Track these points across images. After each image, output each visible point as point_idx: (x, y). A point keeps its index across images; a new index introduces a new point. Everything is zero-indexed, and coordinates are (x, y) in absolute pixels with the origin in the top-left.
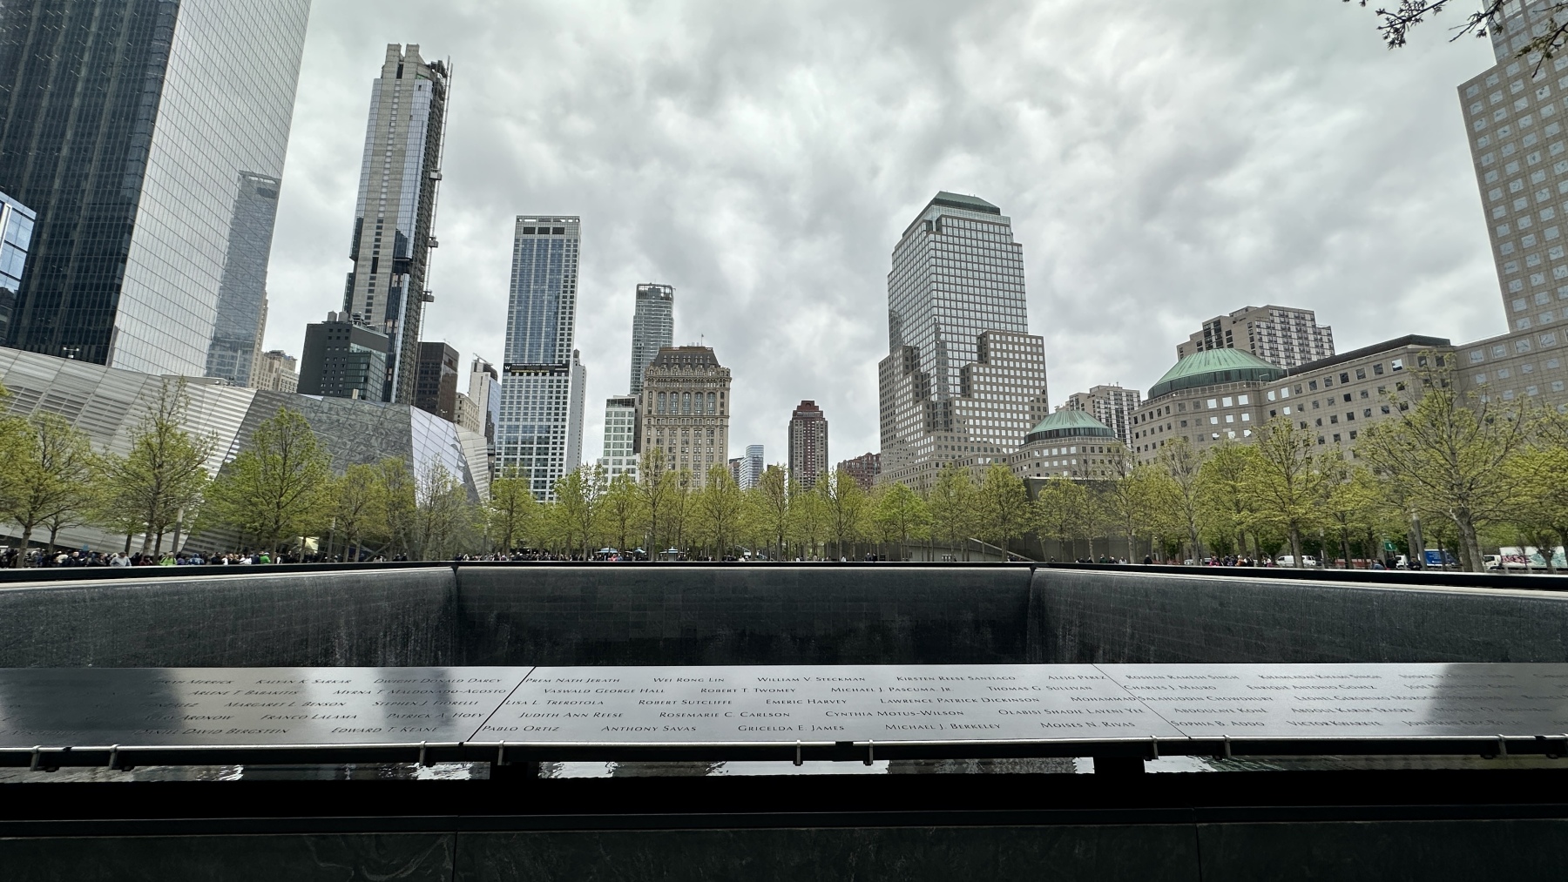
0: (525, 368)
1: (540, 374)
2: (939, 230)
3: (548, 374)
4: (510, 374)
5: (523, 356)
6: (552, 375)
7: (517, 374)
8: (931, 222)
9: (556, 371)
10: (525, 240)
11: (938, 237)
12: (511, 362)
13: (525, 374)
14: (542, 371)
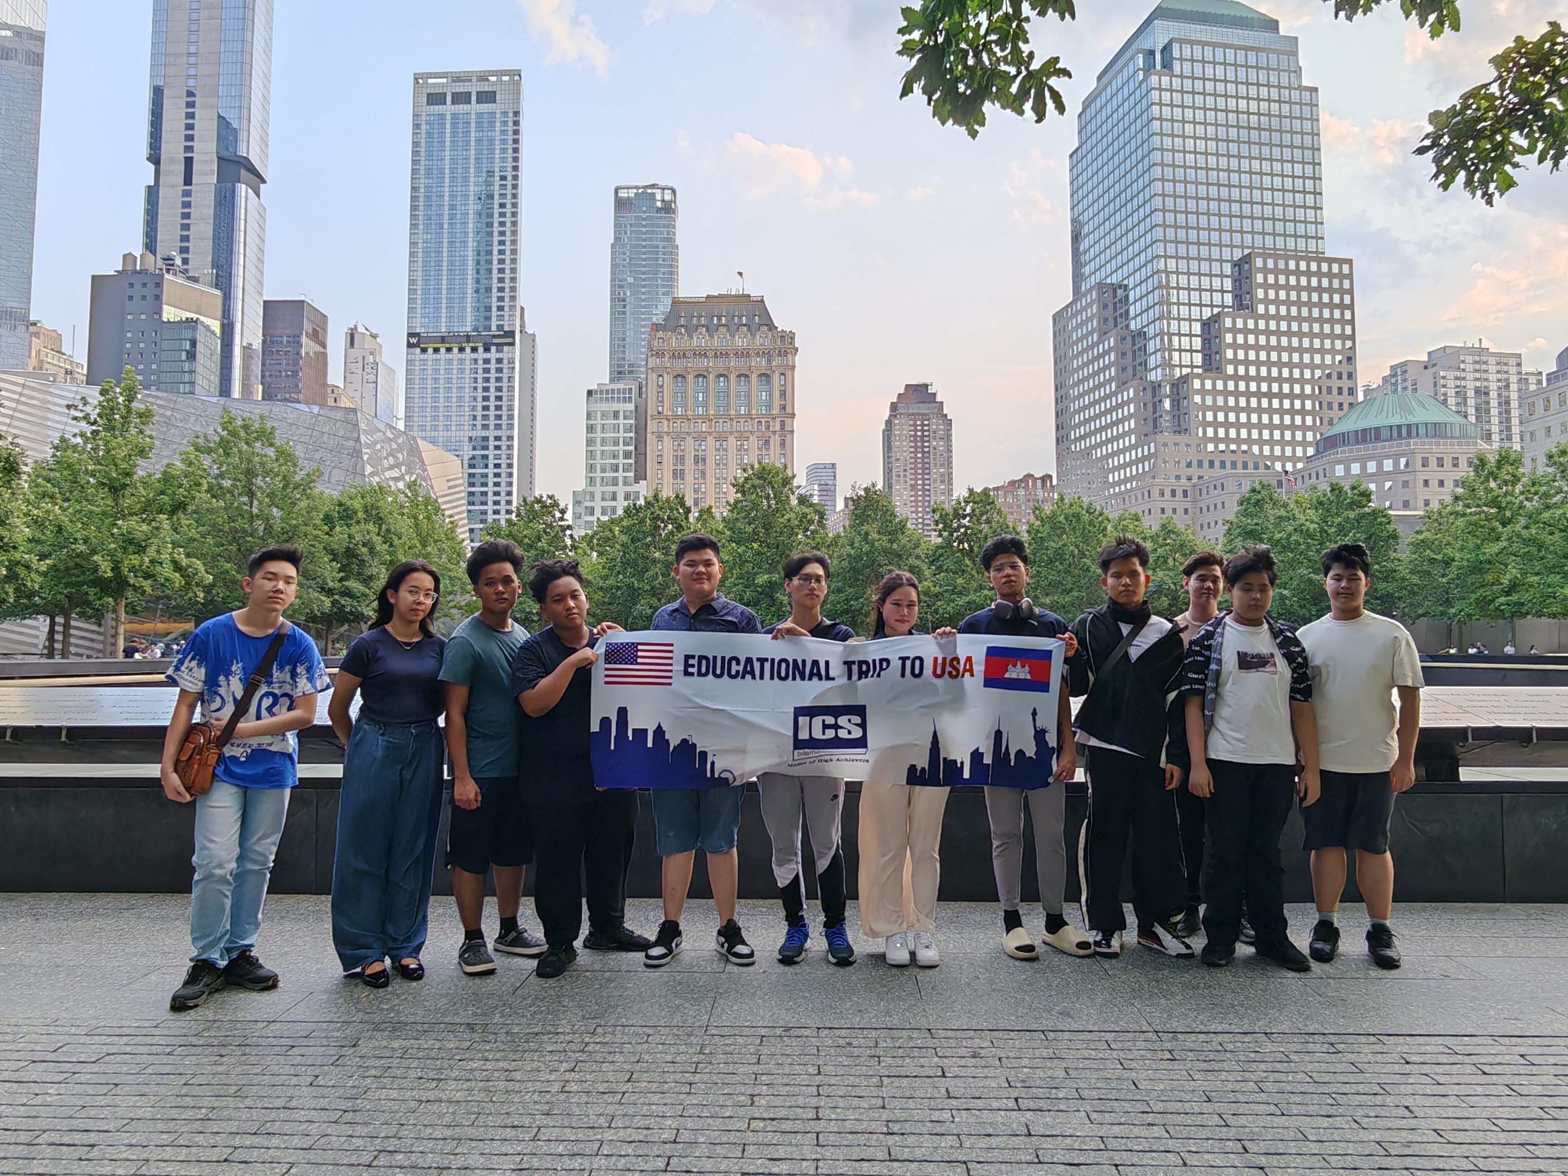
0: (443, 340)
2: (1167, 65)
4: (418, 350)
5: (437, 320)
6: (487, 350)
7: (430, 350)
8: (1152, 53)
9: (494, 345)
10: (430, 117)
11: (1165, 80)
12: (418, 331)
13: (443, 350)
14: (471, 345)
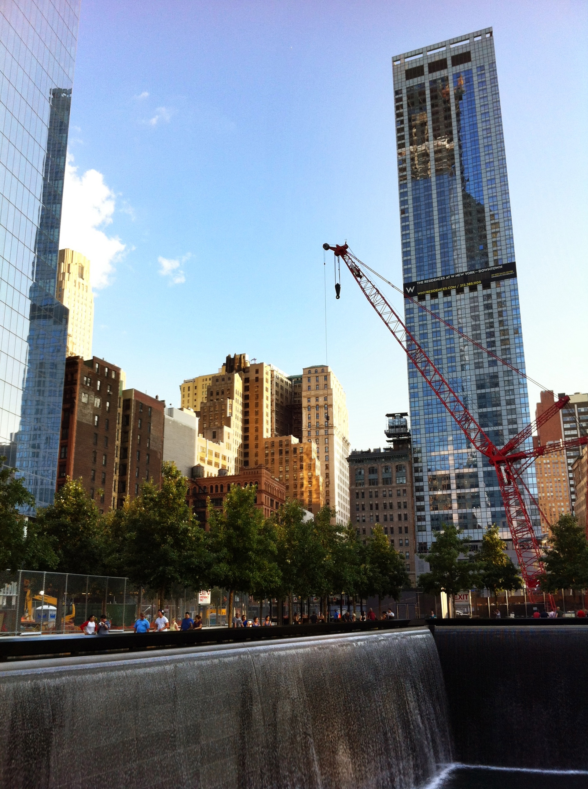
0: (439, 284)
1: (466, 290)
3: (480, 287)
4: (416, 299)
5: (433, 266)
6: (486, 286)
7: (428, 297)
9: (494, 280)
10: (409, 89)
12: (414, 280)
13: (441, 295)
14: (470, 284)
